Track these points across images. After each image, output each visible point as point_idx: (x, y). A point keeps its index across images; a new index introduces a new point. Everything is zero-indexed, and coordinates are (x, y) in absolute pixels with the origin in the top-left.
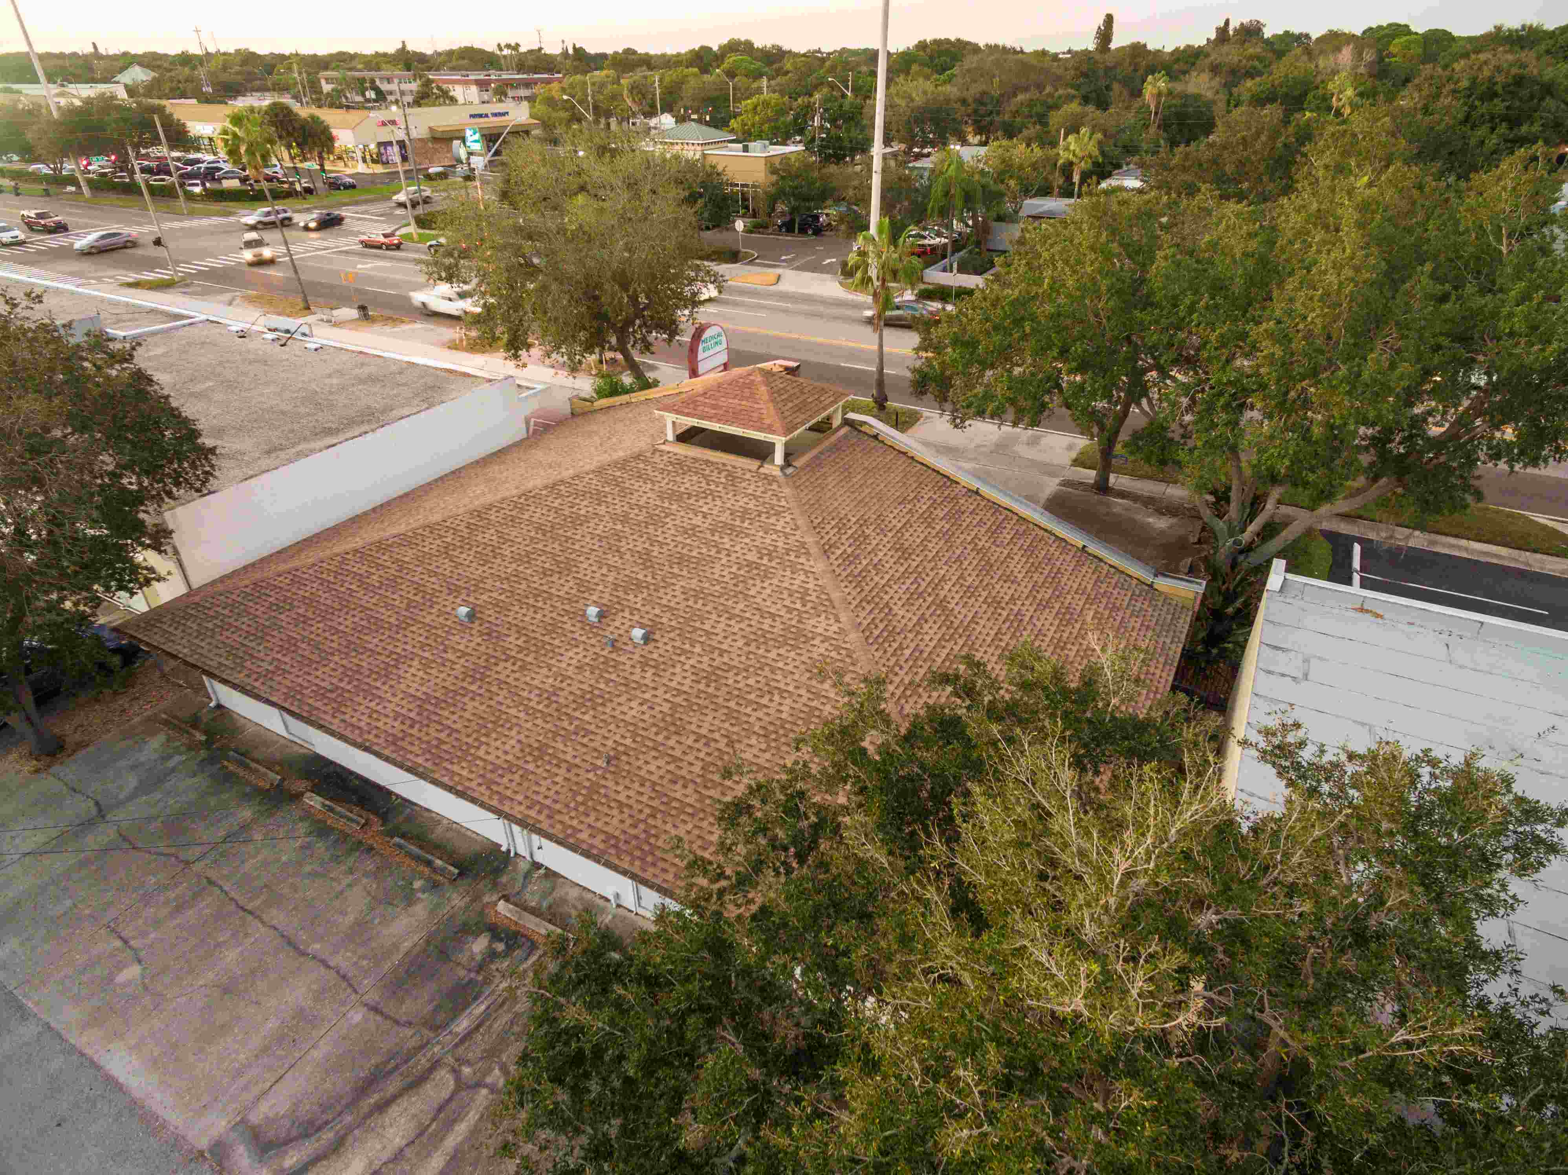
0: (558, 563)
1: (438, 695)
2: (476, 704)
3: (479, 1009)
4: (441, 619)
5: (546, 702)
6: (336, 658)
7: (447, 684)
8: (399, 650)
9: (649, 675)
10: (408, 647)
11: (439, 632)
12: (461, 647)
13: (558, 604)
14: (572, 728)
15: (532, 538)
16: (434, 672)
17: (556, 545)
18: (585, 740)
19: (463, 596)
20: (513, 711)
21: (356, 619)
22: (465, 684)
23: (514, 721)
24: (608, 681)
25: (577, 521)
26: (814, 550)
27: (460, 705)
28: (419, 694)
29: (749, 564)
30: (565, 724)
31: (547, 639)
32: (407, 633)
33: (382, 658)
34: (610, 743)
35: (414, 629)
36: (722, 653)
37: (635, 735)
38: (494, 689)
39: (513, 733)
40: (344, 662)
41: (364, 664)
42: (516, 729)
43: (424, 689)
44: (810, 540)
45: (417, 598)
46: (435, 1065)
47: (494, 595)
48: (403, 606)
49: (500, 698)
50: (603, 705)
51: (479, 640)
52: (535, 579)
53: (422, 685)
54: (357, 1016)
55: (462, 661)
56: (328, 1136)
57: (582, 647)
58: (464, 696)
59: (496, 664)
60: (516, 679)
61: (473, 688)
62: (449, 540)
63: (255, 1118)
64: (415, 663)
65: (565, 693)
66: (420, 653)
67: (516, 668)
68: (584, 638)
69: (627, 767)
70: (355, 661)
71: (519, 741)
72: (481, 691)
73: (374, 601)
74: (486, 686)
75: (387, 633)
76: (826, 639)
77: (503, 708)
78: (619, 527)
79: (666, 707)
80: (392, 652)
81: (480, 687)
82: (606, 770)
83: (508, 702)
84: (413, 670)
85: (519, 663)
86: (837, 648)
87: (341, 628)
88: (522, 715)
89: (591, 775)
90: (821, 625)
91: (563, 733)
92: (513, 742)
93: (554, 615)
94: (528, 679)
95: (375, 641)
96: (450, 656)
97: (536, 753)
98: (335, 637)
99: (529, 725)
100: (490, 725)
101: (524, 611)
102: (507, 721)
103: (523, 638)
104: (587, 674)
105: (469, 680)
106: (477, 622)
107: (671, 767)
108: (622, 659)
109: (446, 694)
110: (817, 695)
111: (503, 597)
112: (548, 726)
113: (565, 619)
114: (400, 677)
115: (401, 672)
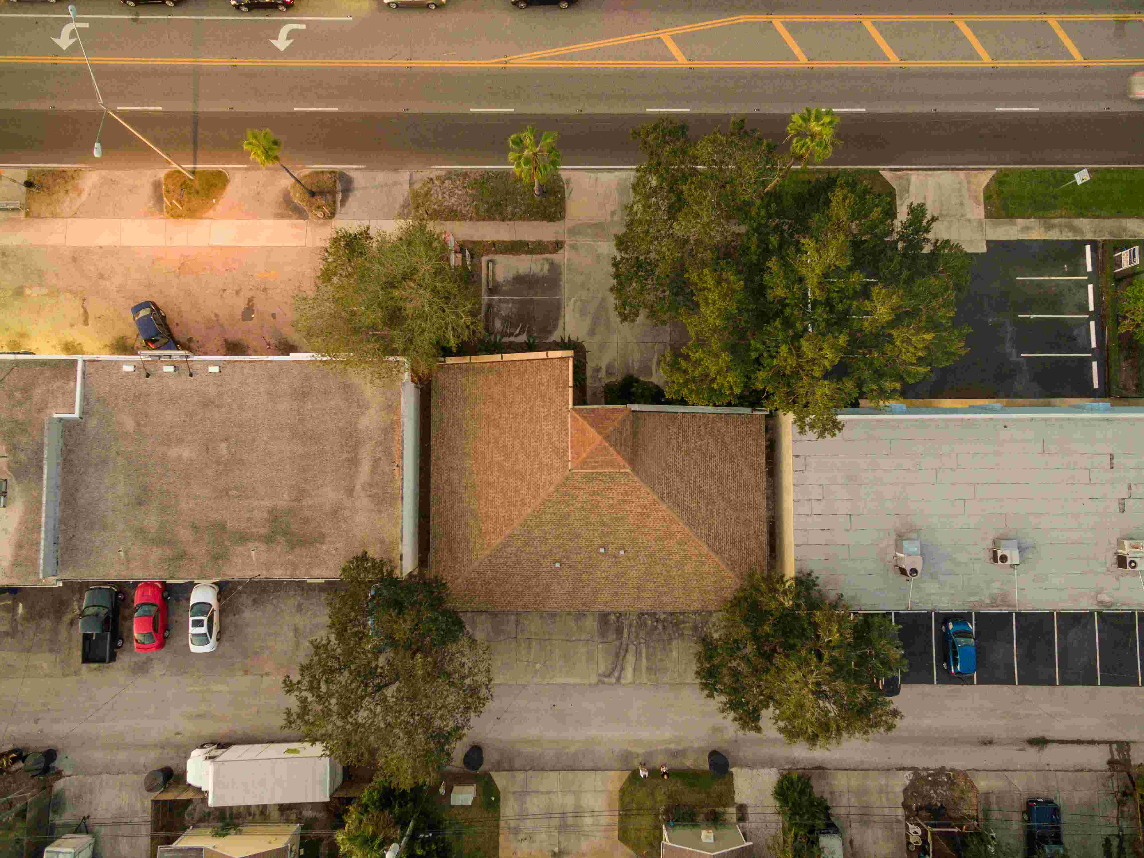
0: (573, 534)
3: (626, 631)
25: (567, 516)
26: (659, 501)
29: (641, 513)
36: (650, 547)
44: (655, 497)
46: (627, 645)
54: (600, 646)
56: (619, 667)
63: (600, 671)
76: (679, 532)
86: (683, 534)
90: (674, 528)
110: (685, 551)
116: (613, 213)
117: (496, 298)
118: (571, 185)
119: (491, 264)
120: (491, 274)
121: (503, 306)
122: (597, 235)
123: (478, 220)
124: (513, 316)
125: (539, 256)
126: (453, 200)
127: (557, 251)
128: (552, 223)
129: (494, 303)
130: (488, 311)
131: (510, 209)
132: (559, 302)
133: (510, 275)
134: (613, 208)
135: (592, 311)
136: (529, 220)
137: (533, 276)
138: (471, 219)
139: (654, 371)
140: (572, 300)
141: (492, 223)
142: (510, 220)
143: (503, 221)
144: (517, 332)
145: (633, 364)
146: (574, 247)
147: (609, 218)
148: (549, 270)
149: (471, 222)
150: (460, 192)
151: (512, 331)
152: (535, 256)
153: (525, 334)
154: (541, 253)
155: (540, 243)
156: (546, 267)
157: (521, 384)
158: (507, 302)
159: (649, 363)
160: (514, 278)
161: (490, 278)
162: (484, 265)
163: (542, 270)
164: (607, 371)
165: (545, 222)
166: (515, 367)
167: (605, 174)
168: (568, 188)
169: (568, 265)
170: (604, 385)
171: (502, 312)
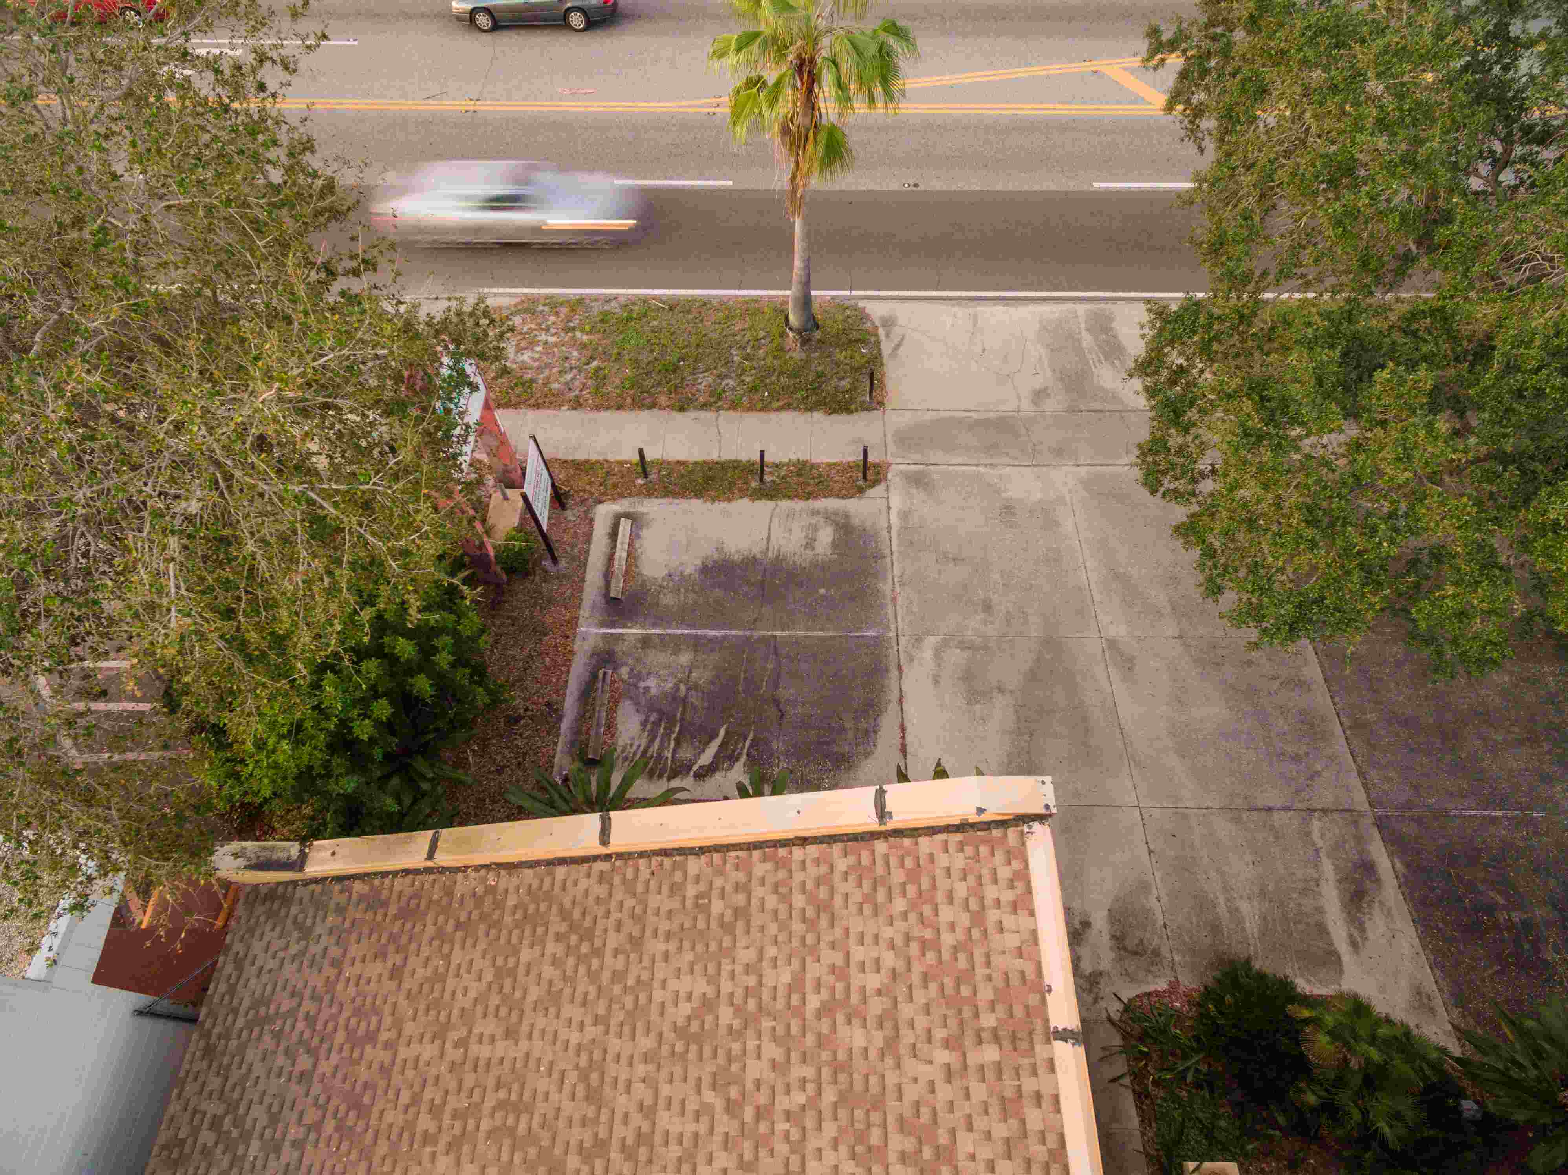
116: (1039, 395)
117: (634, 631)
118: (897, 331)
119: (625, 526)
120: (621, 553)
121: (657, 658)
122: (991, 448)
123: (598, 408)
124: (695, 698)
125: (799, 505)
126: (526, 357)
127: (861, 491)
128: (844, 417)
129: (620, 648)
130: (594, 677)
131: (706, 380)
132: (877, 643)
133: (691, 564)
134: (1038, 383)
135: (1013, 681)
136: (765, 408)
137: (779, 560)
138: (577, 404)
139: (1343, 947)
140: (931, 642)
141: (645, 414)
142: (704, 406)
143: (682, 409)
144: (706, 758)
145: (1234, 911)
146: (918, 480)
147: (1026, 406)
148: (835, 545)
149: (577, 415)
150: (552, 340)
151: (685, 753)
152: (785, 504)
153: (739, 766)
154: (809, 496)
155: (802, 468)
156: (826, 536)
157: (708, 1005)
158: (676, 645)
159: (1308, 904)
160: (705, 569)
161: (620, 564)
162: (601, 529)
163: (810, 544)
164: (1119, 940)
165: (817, 415)
166: (675, 889)
167: (999, 309)
168: (887, 335)
169: (904, 529)
170: (1114, 1009)
171: (652, 683)
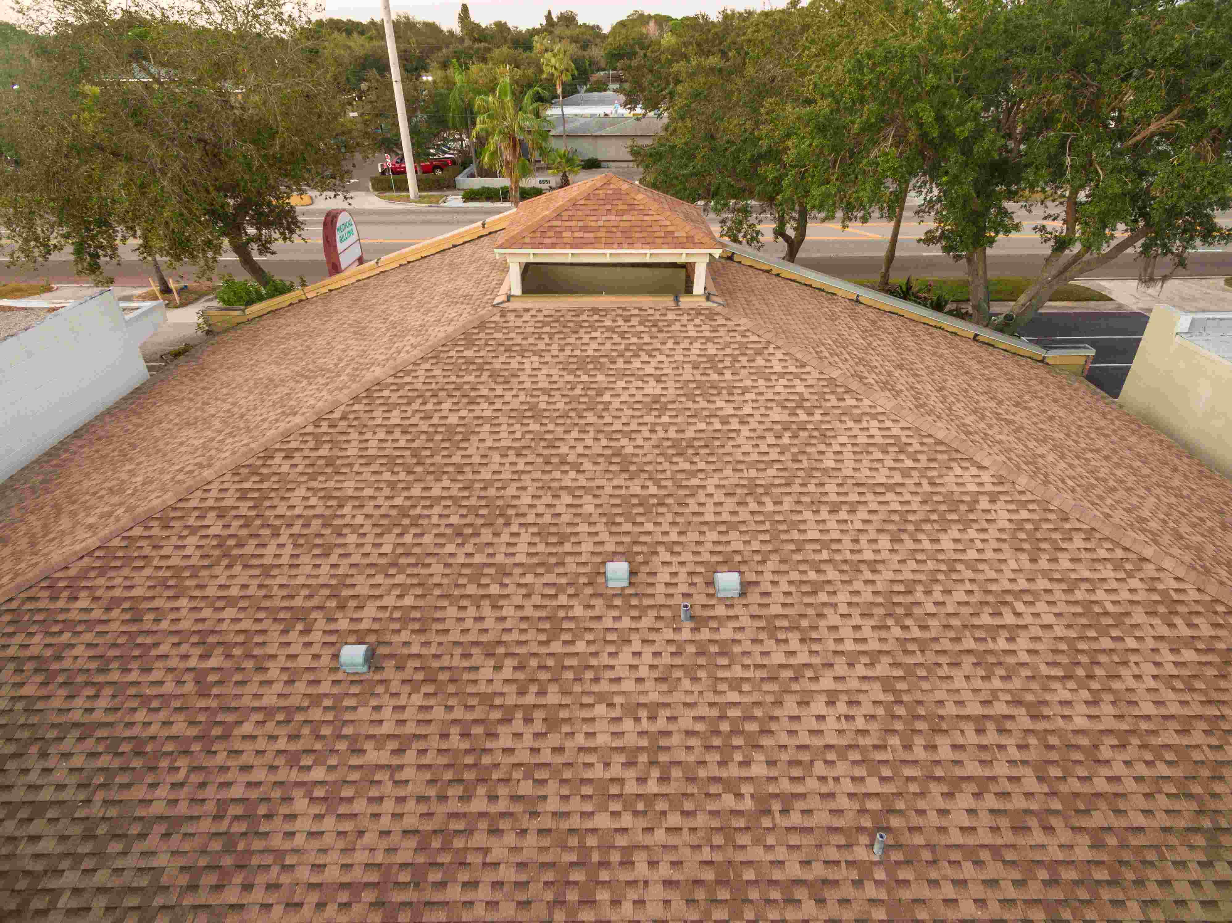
0: (473, 510)
1: (402, 857)
2: (510, 839)
4: (301, 687)
5: (655, 773)
6: (71, 878)
7: (410, 822)
8: (237, 792)
9: (794, 644)
10: (259, 775)
11: (316, 714)
12: (387, 728)
13: (529, 579)
14: (748, 804)
15: (392, 485)
16: (360, 806)
17: (446, 483)
18: (795, 819)
19: (321, 624)
20: (602, 821)
21: (77, 761)
22: (454, 806)
23: (621, 841)
24: (736, 684)
25: (455, 436)
27: (474, 859)
28: (357, 875)
30: (728, 801)
31: (556, 647)
32: (238, 745)
33: (205, 825)
34: (843, 802)
35: (247, 728)
37: (873, 767)
38: (526, 788)
39: (642, 869)
40: (101, 878)
41: (161, 860)
42: (640, 859)
43: (360, 857)
45: (213, 662)
47: (389, 601)
48: (189, 687)
49: (553, 805)
50: (766, 732)
51: (417, 699)
52: (450, 548)
53: (348, 850)
55: (410, 757)
57: (635, 638)
58: (469, 832)
59: (492, 735)
60: (559, 750)
61: (478, 805)
62: (217, 529)
64: (301, 804)
65: (675, 740)
66: (294, 776)
67: (538, 726)
68: (626, 622)
69: (918, 840)
70: (130, 862)
71: (668, 883)
72: (502, 806)
73: (103, 703)
74: (502, 791)
75: (182, 762)
77: (575, 822)
78: (534, 427)
79: (876, 692)
80: (223, 804)
81: (493, 798)
82: (892, 867)
83: (575, 804)
84: (304, 824)
85: (539, 715)
87: (46, 795)
88: (627, 820)
89: (871, 891)
91: (741, 823)
92: (656, 892)
93: (536, 600)
94: (580, 740)
95: (162, 792)
96: (373, 756)
97: (724, 894)
98: (37, 827)
99: (660, 836)
100: (577, 876)
101: (472, 612)
102: (606, 848)
103: (509, 663)
104: (686, 684)
105: (454, 791)
106: (390, 664)
107: (990, 801)
108: (726, 634)
109: (421, 848)
111: (408, 601)
112: (701, 820)
113: (563, 600)
114: (279, 854)
115: (277, 842)
